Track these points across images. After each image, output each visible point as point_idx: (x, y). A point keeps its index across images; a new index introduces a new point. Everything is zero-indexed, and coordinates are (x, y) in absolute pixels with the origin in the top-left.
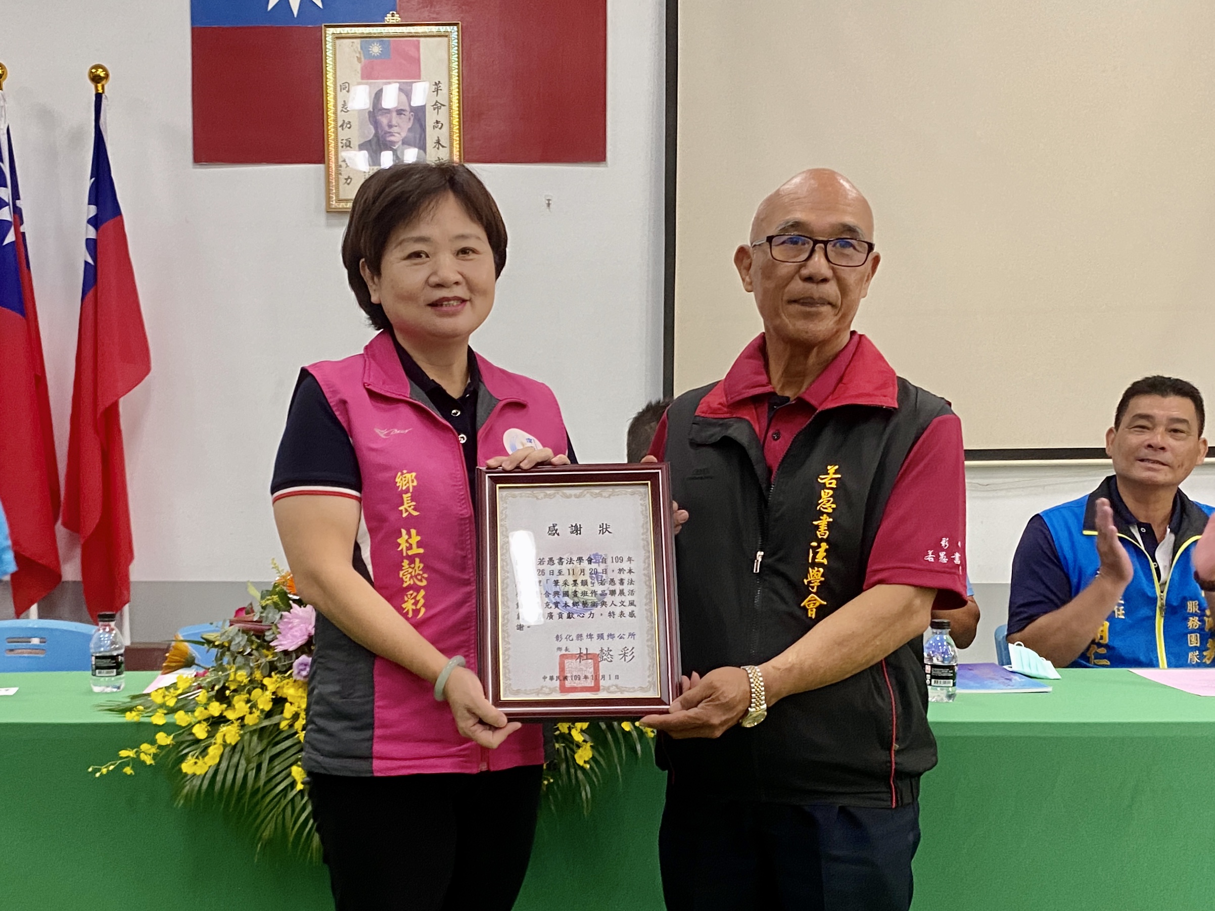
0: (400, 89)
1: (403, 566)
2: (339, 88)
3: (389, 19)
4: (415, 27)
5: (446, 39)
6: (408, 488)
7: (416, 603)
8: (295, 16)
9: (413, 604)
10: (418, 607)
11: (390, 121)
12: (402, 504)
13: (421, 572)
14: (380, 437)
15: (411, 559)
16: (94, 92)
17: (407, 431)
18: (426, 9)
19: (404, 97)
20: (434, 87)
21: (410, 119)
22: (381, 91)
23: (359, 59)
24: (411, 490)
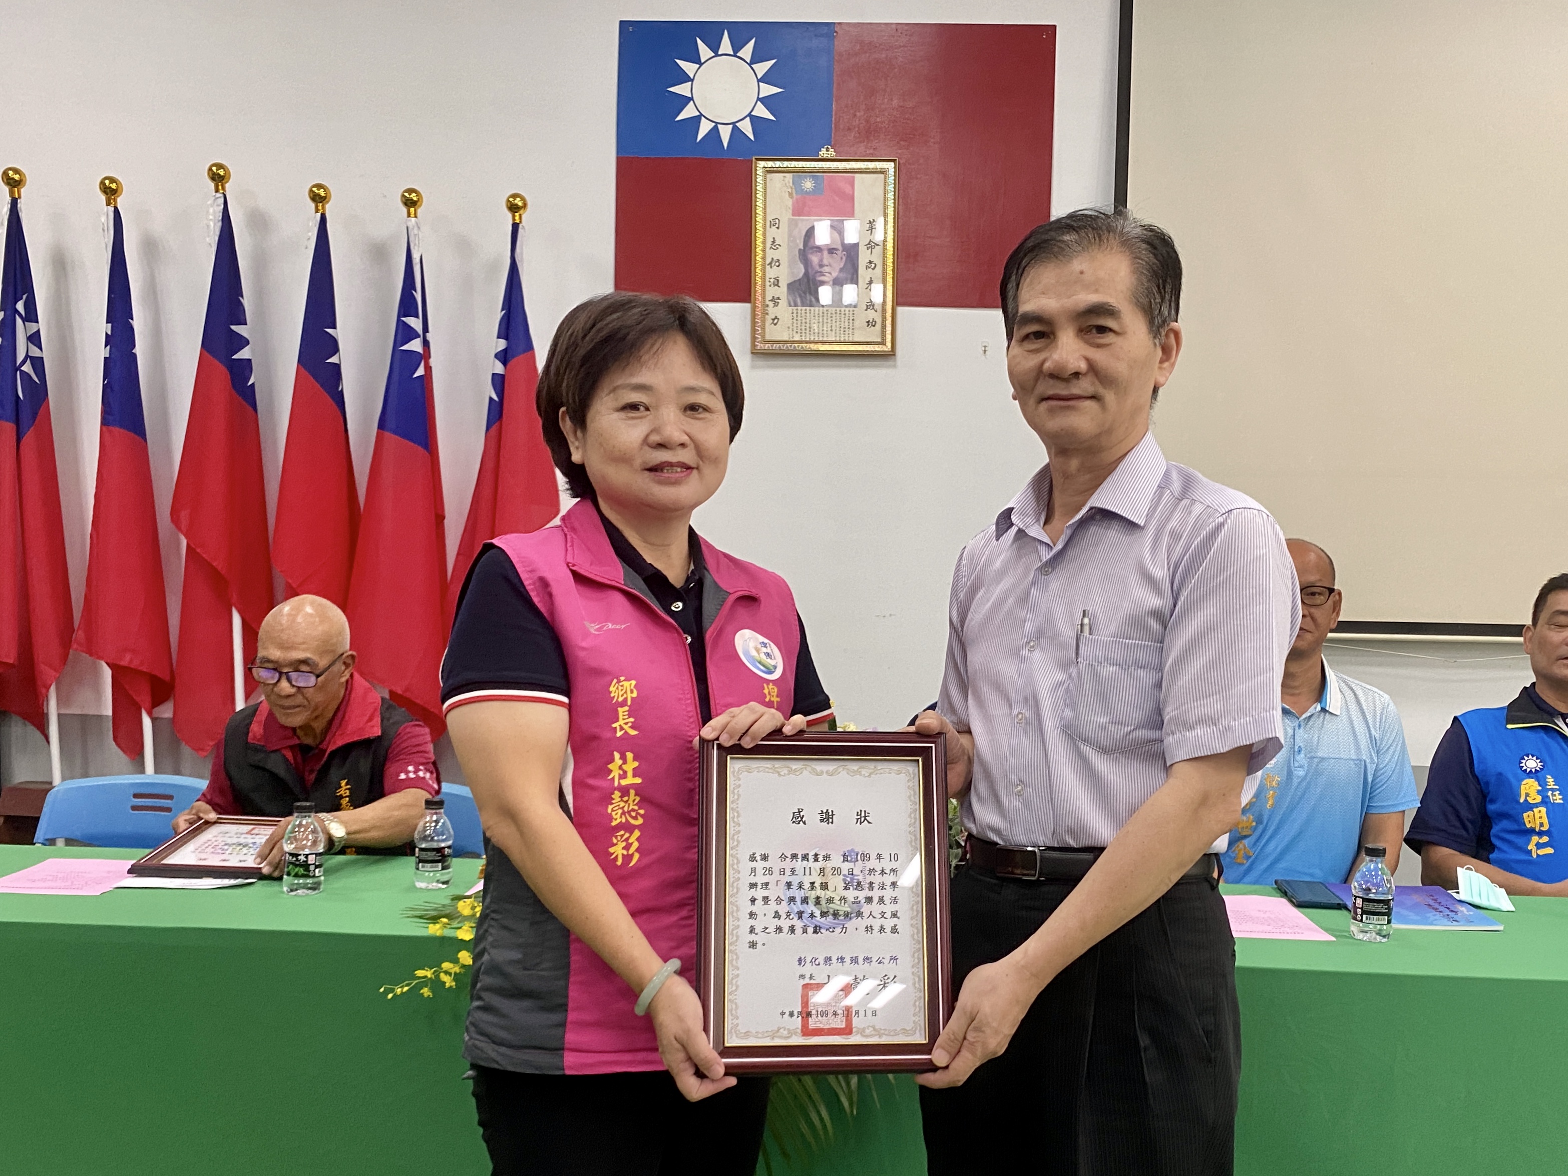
0: (832, 227)
1: (613, 799)
2: (768, 224)
3: (823, 153)
4: (851, 163)
5: (882, 176)
6: (626, 700)
7: (627, 848)
8: (725, 148)
9: (624, 848)
10: (631, 852)
11: (821, 260)
12: (617, 720)
13: (636, 808)
14: (590, 632)
15: (624, 791)
16: (511, 222)
17: (623, 626)
18: (862, 144)
19: (836, 235)
20: (868, 225)
21: (842, 258)
22: (813, 228)
23: (790, 194)
24: (629, 703)
